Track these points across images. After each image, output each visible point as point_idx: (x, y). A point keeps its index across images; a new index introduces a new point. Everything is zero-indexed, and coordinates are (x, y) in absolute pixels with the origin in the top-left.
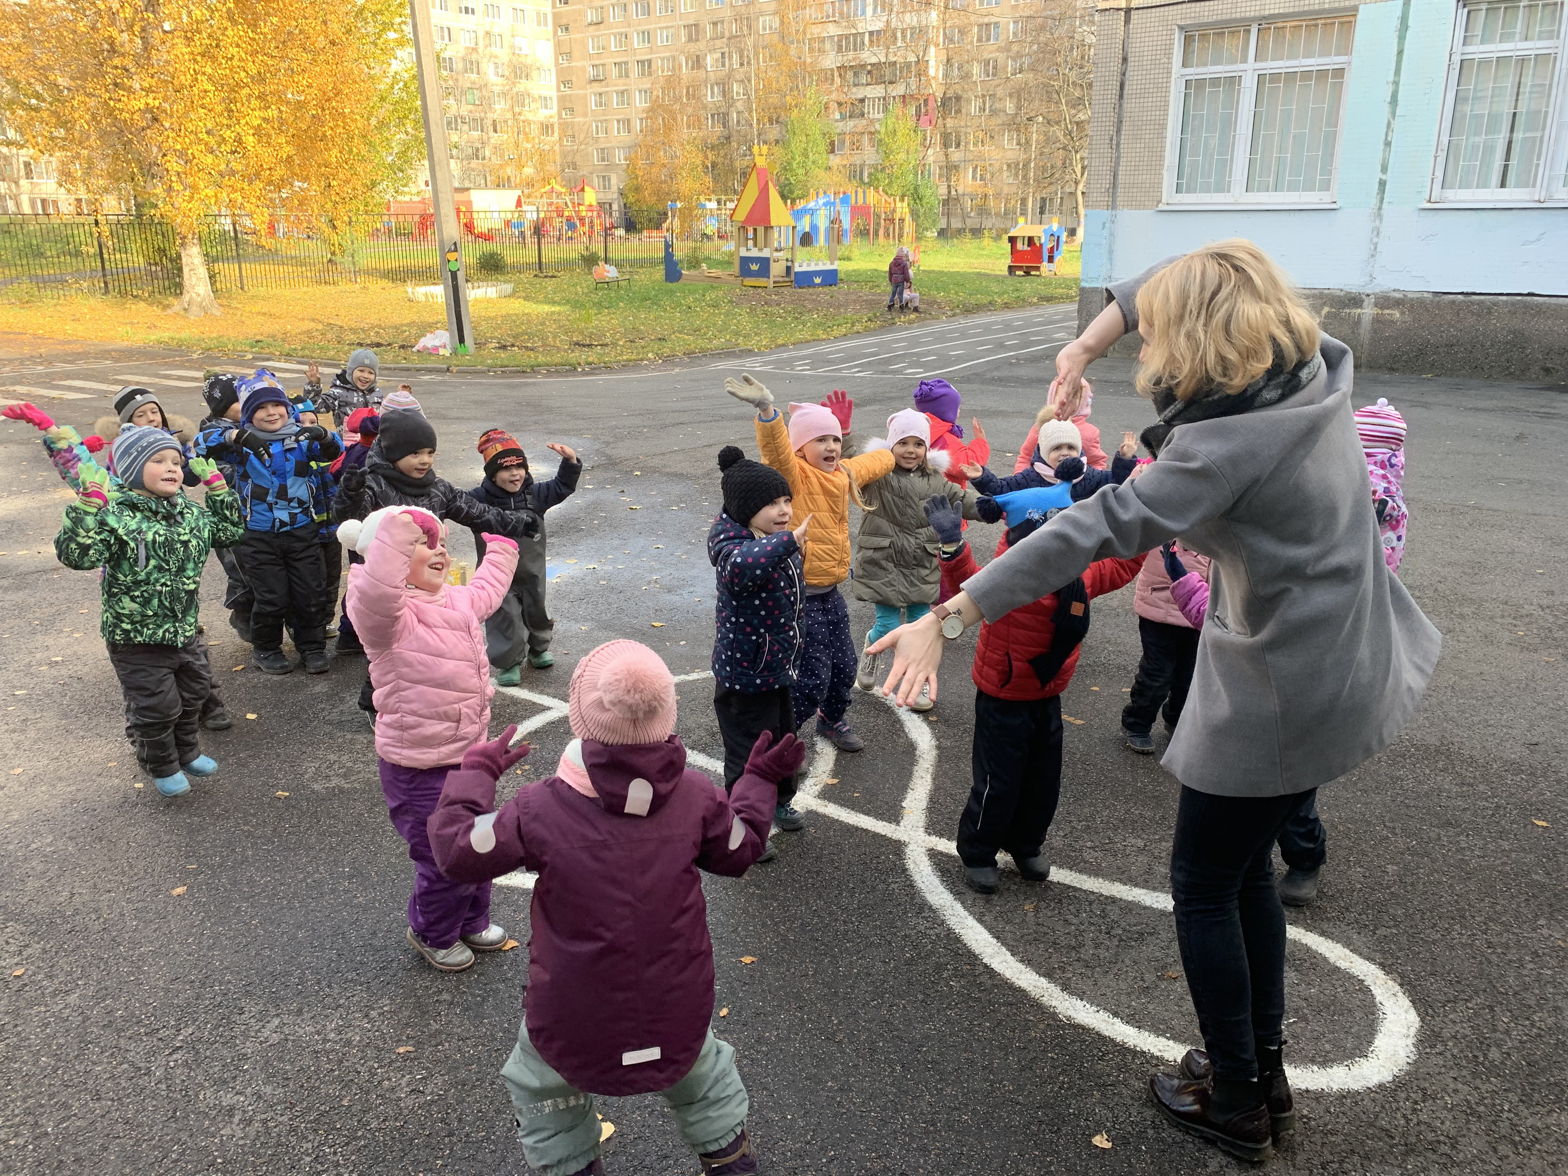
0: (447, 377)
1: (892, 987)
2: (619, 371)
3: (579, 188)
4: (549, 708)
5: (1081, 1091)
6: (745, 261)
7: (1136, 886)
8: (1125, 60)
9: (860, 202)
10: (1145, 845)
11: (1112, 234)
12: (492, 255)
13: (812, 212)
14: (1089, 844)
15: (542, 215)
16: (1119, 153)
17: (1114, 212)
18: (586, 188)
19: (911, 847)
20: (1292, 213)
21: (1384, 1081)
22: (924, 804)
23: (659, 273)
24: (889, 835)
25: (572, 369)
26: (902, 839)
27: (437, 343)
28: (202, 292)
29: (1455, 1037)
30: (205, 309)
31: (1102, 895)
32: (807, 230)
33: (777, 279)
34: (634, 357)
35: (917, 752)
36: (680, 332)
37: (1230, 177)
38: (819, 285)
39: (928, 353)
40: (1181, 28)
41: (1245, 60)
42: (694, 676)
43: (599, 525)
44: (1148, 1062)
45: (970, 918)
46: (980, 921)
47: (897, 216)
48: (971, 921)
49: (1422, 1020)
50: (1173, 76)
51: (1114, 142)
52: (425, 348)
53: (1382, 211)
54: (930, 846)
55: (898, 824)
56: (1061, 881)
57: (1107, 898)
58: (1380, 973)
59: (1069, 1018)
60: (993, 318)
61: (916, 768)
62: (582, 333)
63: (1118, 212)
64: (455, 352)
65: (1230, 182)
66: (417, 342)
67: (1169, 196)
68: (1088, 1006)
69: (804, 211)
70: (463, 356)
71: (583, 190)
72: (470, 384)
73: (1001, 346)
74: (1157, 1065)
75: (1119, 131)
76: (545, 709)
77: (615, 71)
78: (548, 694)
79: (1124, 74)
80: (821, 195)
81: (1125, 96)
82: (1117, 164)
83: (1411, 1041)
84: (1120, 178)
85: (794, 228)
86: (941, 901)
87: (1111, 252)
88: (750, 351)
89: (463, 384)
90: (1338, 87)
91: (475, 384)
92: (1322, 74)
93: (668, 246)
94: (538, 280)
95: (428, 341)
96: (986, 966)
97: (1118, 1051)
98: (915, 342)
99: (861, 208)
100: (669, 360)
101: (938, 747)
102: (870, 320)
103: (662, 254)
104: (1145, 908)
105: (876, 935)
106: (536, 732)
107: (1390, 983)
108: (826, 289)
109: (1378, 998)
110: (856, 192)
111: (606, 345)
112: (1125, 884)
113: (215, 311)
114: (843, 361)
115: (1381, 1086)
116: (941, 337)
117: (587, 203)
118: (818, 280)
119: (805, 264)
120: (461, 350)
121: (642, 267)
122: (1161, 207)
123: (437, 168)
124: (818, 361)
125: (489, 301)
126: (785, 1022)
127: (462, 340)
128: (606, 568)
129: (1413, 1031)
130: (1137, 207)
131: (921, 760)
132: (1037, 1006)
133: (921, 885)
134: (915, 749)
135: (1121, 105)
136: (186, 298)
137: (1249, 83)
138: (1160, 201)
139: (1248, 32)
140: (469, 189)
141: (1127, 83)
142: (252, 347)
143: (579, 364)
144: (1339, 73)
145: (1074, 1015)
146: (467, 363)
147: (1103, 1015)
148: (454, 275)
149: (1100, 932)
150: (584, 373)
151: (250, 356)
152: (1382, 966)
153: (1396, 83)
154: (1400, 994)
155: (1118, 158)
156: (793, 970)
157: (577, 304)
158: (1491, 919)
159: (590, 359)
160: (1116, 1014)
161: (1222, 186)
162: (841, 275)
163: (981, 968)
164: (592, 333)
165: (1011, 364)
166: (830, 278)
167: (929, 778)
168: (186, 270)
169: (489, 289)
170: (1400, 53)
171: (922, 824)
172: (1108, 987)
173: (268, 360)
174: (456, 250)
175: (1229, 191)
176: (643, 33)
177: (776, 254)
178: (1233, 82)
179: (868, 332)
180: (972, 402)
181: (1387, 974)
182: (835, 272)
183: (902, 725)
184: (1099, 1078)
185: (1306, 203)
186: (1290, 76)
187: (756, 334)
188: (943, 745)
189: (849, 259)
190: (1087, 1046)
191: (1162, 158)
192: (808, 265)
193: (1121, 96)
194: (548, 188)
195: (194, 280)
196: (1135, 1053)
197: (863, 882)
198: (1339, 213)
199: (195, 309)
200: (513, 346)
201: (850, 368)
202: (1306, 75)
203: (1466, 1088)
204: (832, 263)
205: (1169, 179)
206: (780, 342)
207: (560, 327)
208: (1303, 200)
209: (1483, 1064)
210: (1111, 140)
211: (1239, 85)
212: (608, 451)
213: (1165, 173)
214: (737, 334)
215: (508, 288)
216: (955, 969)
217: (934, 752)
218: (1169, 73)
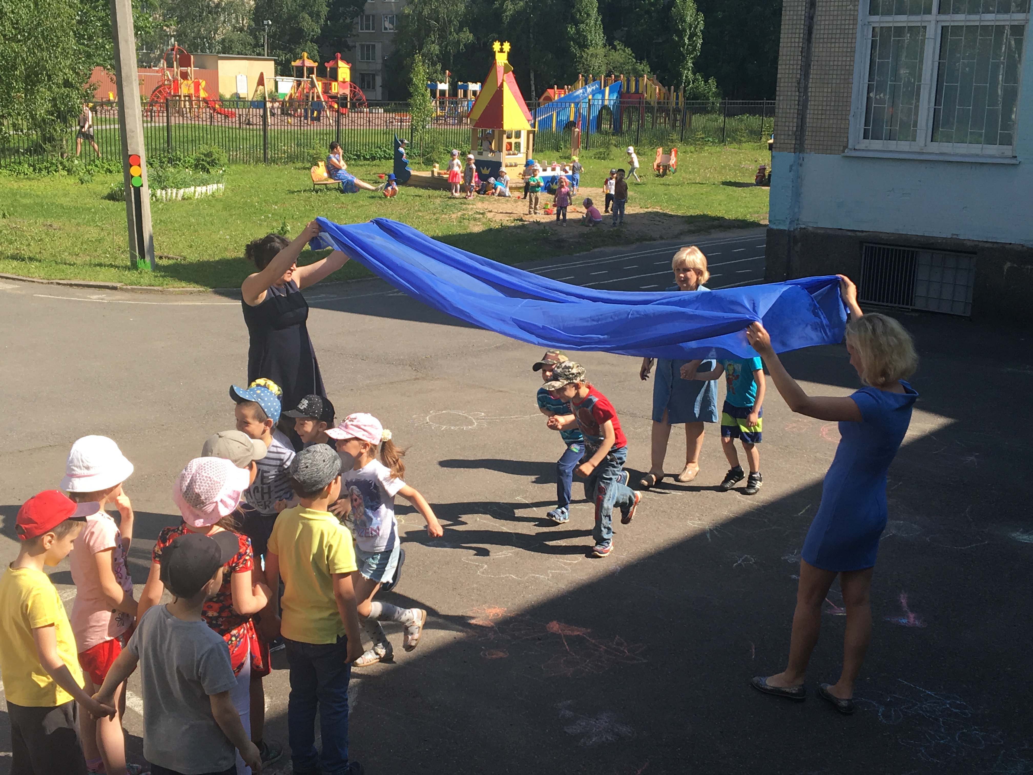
9: (633, 90)
11: (799, 177)
16: (807, 97)
17: (801, 155)
18: (340, 63)
32: (572, 119)
37: (915, 126)
41: (929, 11)
47: (672, 107)
50: (860, 22)
51: (802, 85)
63: (806, 155)
65: (915, 131)
67: (856, 142)
75: (806, 75)
79: (811, 18)
81: (813, 40)
82: (805, 107)
84: (808, 122)
87: (799, 194)
110: (628, 80)
117: (340, 79)
120: (141, 266)
122: (847, 153)
127: (142, 255)
130: (824, 152)
135: (809, 48)
137: (934, 34)
138: (846, 147)
141: (815, 27)
144: (1019, 30)
148: (137, 191)
155: (806, 101)
161: (908, 135)
175: (914, 140)
178: (918, 32)
185: (988, 157)
186: (971, 30)
191: (848, 104)
193: (809, 41)
198: (1019, 168)
202: (986, 30)
205: (856, 125)
208: (984, 154)
210: (799, 83)
211: (924, 35)
213: (852, 119)
215: (221, 187)
218: (855, 19)
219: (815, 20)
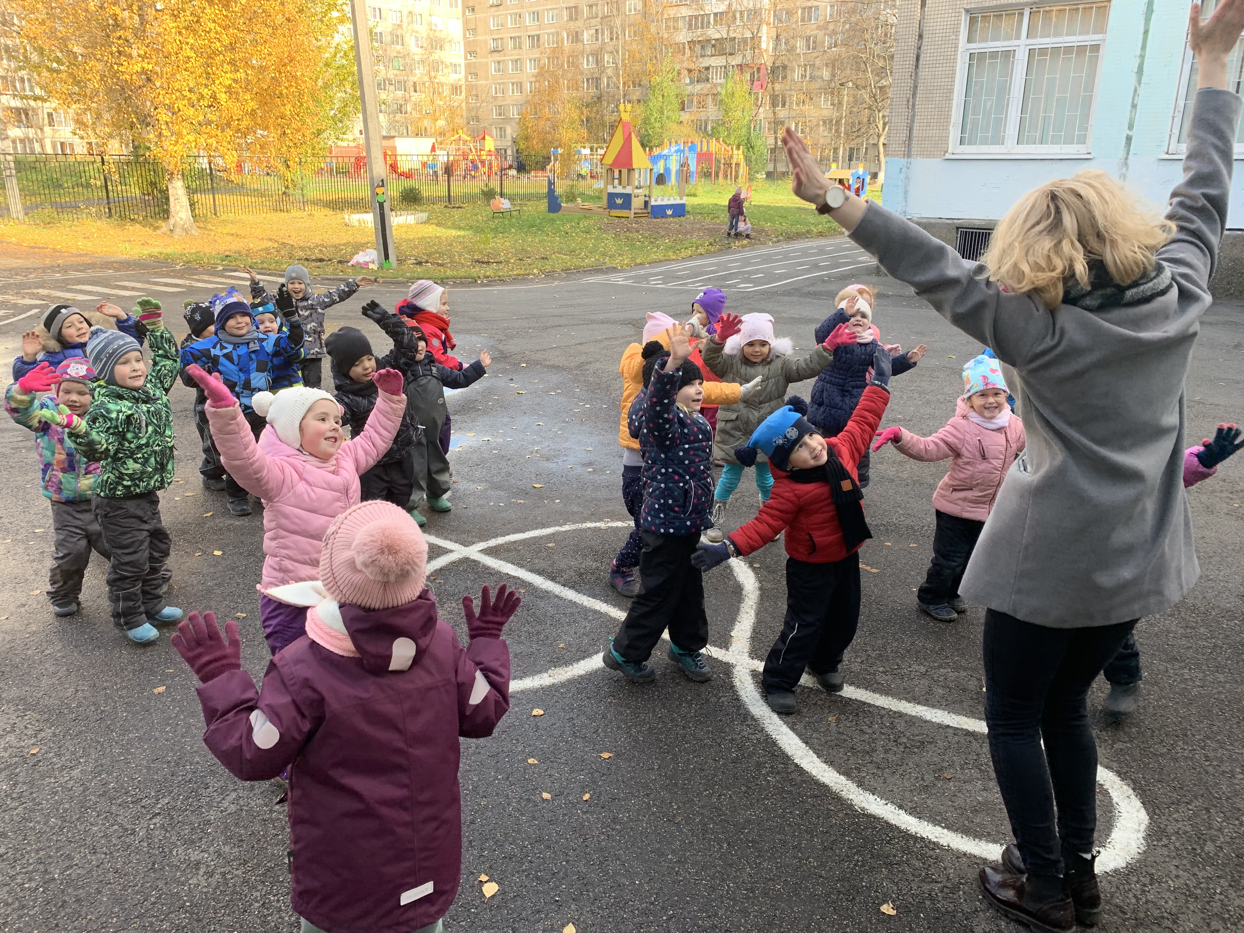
0: (375, 287)
1: (721, 780)
2: (511, 283)
3: (481, 137)
4: (451, 551)
5: (872, 869)
6: (612, 196)
7: (919, 703)
8: (921, 36)
9: (705, 149)
10: (927, 671)
11: (907, 178)
12: (412, 190)
13: (666, 158)
14: (881, 669)
15: (451, 158)
16: (915, 112)
17: (909, 160)
18: (487, 137)
19: (737, 668)
20: (1054, 162)
21: (1119, 867)
22: (748, 634)
23: (544, 205)
24: (720, 658)
25: (474, 281)
26: (731, 662)
27: (367, 259)
28: (184, 217)
29: (1177, 833)
30: (186, 231)
31: (891, 711)
32: (662, 172)
33: (637, 211)
34: (522, 272)
35: (744, 592)
36: (560, 253)
37: (1004, 132)
38: (671, 216)
39: (757, 272)
40: (967, 11)
41: (1018, 37)
42: (566, 528)
43: (493, 406)
44: (926, 846)
45: (785, 726)
46: (793, 729)
47: (734, 161)
48: (785, 729)
49: (1151, 818)
50: (960, 50)
51: (911, 103)
52: (358, 263)
53: (1129, 161)
54: (753, 668)
55: (727, 649)
56: (859, 698)
57: (895, 712)
58: (1117, 779)
59: (863, 809)
60: (810, 244)
61: (743, 605)
62: (481, 252)
63: (912, 160)
64: (381, 267)
65: (1004, 136)
66: (351, 258)
67: (954, 147)
68: (878, 799)
69: (660, 157)
70: (388, 270)
71: (484, 138)
72: (392, 292)
73: (816, 267)
74: (933, 849)
75: (914, 95)
76: (447, 551)
77: (510, 44)
78: (451, 540)
79: (919, 48)
80: (673, 144)
81: (920, 66)
82: (913, 121)
83: (1141, 835)
84: (915, 132)
85: (651, 170)
86: (761, 712)
87: (906, 192)
88: (614, 268)
89: (388, 292)
90: (1094, 61)
91: (397, 292)
92: (1082, 49)
93: (551, 184)
94: (448, 210)
95: (360, 258)
96: (797, 765)
97: (903, 837)
98: (746, 262)
99: (705, 154)
100: (550, 275)
101: (761, 589)
102: (711, 244)
103: (545, 190)
104: (926, 722)
105: (708, 738)
106: (441, 569)
107: (1125, 787)
108: (676, 220)
109: (1115, 800)
110: (701, 142)
111: (501, 262)
112: (910, 702)
113: (193, 232)
114: (688, 277)
115: (1116, 871)
116: (767, 259)
117: (487, 149)
118: (669, 212)
119: (659, 199)
120: (386, 265)
121: (529, 200)
122: (948, 156)
123: (369, 120)
124: (668, 277)
125: (409, 226)
126: (635, 806)
127: (387, 257)
128: (498, 440)
129: (1143, 827)
130: (928, 156)
131: (747, 599)
132: (837, 799)
133: (745, 699)
134: (742, 590)
135: (916, 74)
136: (172, 221)
137: (1022, 56)
138: (947, 152)
139: (1022, 14)
140: (394, 137)
141: (922, 55)
142: (223, 260)
143: (479, 277)
144: (1096, 48)
145: (867, 807)
146: (390, 275)
147: (891, 807)
148: (381, 205)
149: (889, 741)
150: (483, 285)
151: (220, 268)
152: (1119, 774)
153: (1142, 57)
154: (1133, 797)
155: (913, 116)
156: (641, 765)
157: (478, 230)
158: (1208, 738)
159: (488, 274)
160: (901, 807)
161: (998, 140)
162: (688, 208)
163: (793, 767)
164: (489, 253)
165: (824, 281)
166: (680, 210)
167: (753, 613)
168: (172, 199)
169: (409, 217)
170: (1146, 32)
171: (746, 650)
172: (896, 785)
173: (235, 271)
174: (383, 186)
175: (1003, 144)
176: (534, 13)
177: (636, 191)
178: (1008, 55)
179: (709, 254)
180: (792, 311)
181: (1123, 780)
182: (683, 206)
183: (732, 570)
184: (887, 858)
185: (1066, 154)
186: (1056, 50)
187: (619, 255)
188: (764, 587)
189: (694, 195)
190: (877, 832)
191: (949, 116)
192: (662, 200)
193: (917, 66)
194: (456, 136)
195: (178, 207)
196: (916, 839)
197: (699, 695)
198: (1092, 162)
199: (178, 230)
200: (427, 262)
201: (694, 282)
202: (1068, 50)
203: (1186, 874)
204: (681, 199)
205: (954, 133)
206: (638, 261)
207: (464, 248)
208: (1063, 151)
209: (1200, 855)
210: (908, 102)
211: (1014, 57)
212: (501, 347)
213: (951, 128)
214: (604, 255)
215: (424, 216)
216: (772, 767)
217: (758, 593)
218: (957, 47)
219: (922, 49)
